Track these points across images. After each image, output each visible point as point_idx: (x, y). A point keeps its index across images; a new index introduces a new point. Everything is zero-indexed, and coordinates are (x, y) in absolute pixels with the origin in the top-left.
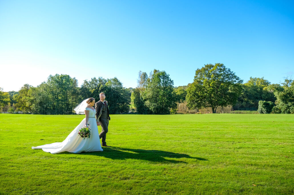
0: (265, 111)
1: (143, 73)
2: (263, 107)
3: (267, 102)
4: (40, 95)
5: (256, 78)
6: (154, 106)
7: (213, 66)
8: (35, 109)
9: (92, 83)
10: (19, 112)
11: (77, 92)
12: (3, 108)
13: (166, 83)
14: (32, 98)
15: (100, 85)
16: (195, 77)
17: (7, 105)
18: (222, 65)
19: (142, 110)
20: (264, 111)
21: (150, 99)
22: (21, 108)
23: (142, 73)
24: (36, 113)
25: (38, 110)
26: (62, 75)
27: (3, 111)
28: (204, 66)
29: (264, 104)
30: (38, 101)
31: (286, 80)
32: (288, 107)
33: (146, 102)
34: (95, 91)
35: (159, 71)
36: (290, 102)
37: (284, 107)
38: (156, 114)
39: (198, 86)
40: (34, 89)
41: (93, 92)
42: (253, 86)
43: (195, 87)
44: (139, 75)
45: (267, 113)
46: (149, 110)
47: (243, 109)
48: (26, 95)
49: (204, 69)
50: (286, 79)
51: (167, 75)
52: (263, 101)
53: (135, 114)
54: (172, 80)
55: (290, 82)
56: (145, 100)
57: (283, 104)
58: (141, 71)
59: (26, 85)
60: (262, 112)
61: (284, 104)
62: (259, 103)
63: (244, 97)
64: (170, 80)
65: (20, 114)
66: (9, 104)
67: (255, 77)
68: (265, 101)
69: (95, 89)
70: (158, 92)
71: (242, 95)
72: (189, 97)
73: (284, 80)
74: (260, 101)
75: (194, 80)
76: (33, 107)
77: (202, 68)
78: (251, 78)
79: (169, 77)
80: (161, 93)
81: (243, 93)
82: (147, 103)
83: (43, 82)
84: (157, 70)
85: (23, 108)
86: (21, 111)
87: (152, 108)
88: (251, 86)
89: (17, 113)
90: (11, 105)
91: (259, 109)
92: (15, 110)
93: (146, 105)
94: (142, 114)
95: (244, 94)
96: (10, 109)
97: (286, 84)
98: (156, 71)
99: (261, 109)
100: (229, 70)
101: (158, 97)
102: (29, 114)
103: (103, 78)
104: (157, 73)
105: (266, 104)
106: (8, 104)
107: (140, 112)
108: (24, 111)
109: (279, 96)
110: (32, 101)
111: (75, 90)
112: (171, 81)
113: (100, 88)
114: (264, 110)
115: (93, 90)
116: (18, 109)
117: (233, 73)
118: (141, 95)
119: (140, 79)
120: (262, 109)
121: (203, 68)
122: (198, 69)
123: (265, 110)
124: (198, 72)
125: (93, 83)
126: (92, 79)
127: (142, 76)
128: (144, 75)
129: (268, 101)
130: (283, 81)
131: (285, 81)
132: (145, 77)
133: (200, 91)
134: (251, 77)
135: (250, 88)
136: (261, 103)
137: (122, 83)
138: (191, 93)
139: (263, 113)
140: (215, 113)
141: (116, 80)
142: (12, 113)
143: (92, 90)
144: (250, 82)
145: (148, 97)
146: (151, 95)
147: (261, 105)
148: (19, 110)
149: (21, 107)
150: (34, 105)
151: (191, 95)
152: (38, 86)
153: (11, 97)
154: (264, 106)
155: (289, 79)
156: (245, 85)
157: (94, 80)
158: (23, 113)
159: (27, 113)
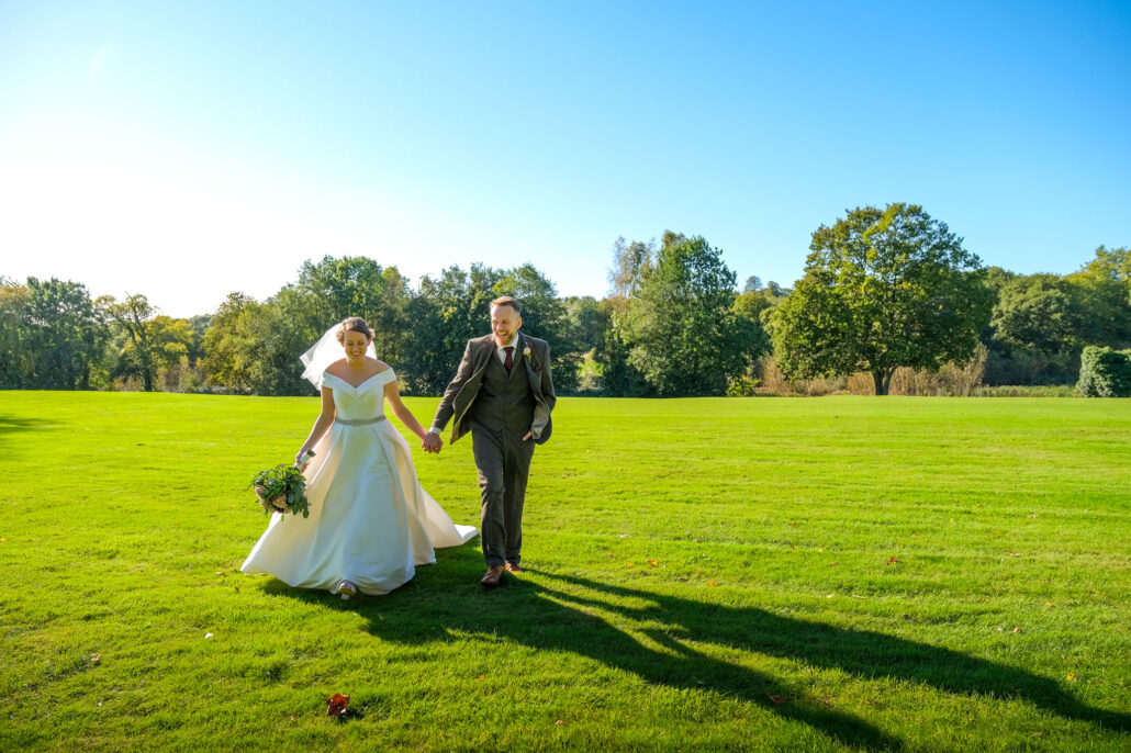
0: (1106, 389)
1: (634, 243)
2: (1099, 372)
3: (1118, 352)
4: (275, 328)
5: (1121, 251)
6: (660, 365)
7: (879, 216)
8: (261, 377)
9: (445, 287)
10: (215, 389)
11: (396, 320)
12: (167, 376)
13: (708, 280)
14: (251, 341)
15: (473, 293)
16: (812, 258)
17: (177, 366)
18: (915, 211)
19: (621, 382)
20: (1103, 390)
21: (648, 341)
22: (220, 376)
23: (628, 244)
24: (265, 392)
25: (273, 383)
26: (345, 259)
27: (168, 384)
28: (845, 218)
29: (1104, 359)
30: (271, 350)
33: (634, 352)
34: (454, 315)
35: (683, 236)
38: (666, 394)
39: (817, 293)
40: (256, 310)
41: (450, 319)
42: (1105, 286)
43: (803, 298)
44: (614, 254)
45: (1112, 396)
46: (643, 383)
47: (1053, 379)
48: (234, 333)
49: (844, 228)
51: (714, 251)
52: (1102, 347)
53: (598, 396)
54: (731, 270)
56: (631, 345)
58: (622, 240)
59: (235, 297)
60: (1092, 392)
62: (1083, 357)
63: (1062, 333)
64: (725, 272)
65: (218, 393)
66: (184, 360)
67: (1117, 247)
68: (1106, 349)
69: (456, 309)
70: (677, 316)
71: (1055, 321)
72: (784, 333)
74: (1085, 350)
75: (805, 270)
76: (256, 369)
77: (835, 222)
78: (1101, 252)
79: (721, 258)
80: (689, 322)
81: (1057, 316)
82: (637, 356)
83: (286, 285)
84: (677, 232)
85: (226, 376)
86: (222, 385)
87: (652, 375)
88: (1099, 285)
89: (209, 392)
90: (192, 366)
91: (1082, 380)
92: (202, 381)
93: (634, 363)
94: (620, 396)
95: (1062, 318)
96: (187, 378)
98: (670, 237)
99: (1088, 381)
100: (944, 230)
101: (677, 334)
102: (247, 394)
103: (487, 266)
104: (673, 247)
106: (179, 363)
107: (612, 389)
108: (231, 385)
110: (253, 352)
111: (391, 312)
112: (728, 274)
113: (472, 304)
114: (1101, 382)
115: (451, 310)
116: (211, 377)
118: (615, 325)
119: (619, 267)
120: (1093, 379)
121: (840, 222)
122: (820, 229)
123: (1104, 384)
124: (822, 238)
125: (450, 288)
126: (444, 270)
127: (630, 256)
128: (637, 253)
129: (1121, 349)
132: (639, 261)
133: (820, 310)
134: (1102, 247)
135: (1089, 292)
136: (1090, 357)
137: (552, 282)
138: (788, 321)
139: (1097, 395)
140: (887, 394)
141: (529, 272)
142: (193, 392)
143: (446, 311)
144: (1094, 266)
145: (639, 336)
146: (649, 329)
147: (1090, 366)
148: (215, 381)
149: (218, 371)
150: (258, 363)
151: (791, 326)
152: (270, 299)
153: (198, 337)
154: (1101, 367)
156: (1072, 281)
157: (455, 274)
158: (227, 393)
159: (240, 392)
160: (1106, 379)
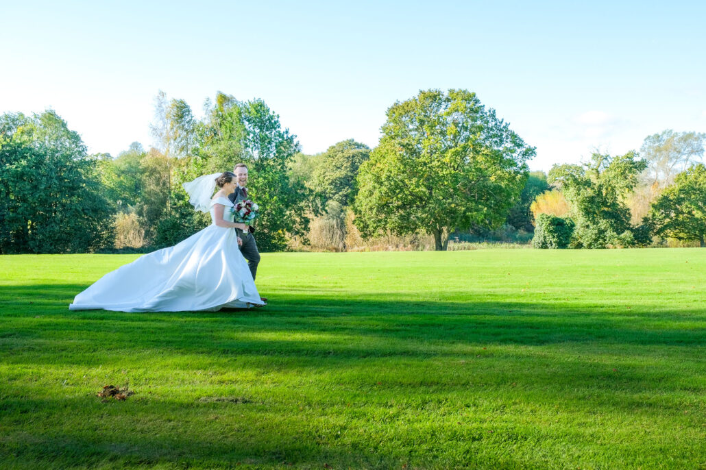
1: (174, 100)
2: (549, 231)
3: (559, 216)
18: (471, 97)
20: (552, 244)
29: (552, 222)
31: (595, 156)
32: (601, 232)
36: (604, 218)
37: (590, 234)
50: (596, 152)
51: (273, 114)
54: (291, 134)
55: (605, 161)
57: (587, 224)
58: (163, 94)
61: (589, 222)
62: (538, 220)
68: (553, 215)
73: (591, 156)
91: (536, 238)
97: (595, 167)
98: (224, 99)
99: (542, 238)
100: (493, 116)
105: (556, 222)
109: (577, 201)
114: (550, 238)
117: (504, 124)
120: (545, 237)
123: (553, 241)
127: (172, 112)
128: (180, 109)
130: (588, 158)
131: (593, 158)
132: (183, 118)
136: (543, 221)
138: (381, 184)
139: (547, 248)
141: (52, 119)
147: (544, 227)
151: (384, 189)
154: (551, 228)
155: (603, 153)
160: (554, 237)
